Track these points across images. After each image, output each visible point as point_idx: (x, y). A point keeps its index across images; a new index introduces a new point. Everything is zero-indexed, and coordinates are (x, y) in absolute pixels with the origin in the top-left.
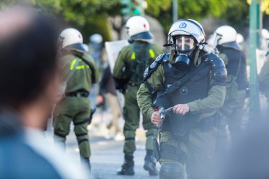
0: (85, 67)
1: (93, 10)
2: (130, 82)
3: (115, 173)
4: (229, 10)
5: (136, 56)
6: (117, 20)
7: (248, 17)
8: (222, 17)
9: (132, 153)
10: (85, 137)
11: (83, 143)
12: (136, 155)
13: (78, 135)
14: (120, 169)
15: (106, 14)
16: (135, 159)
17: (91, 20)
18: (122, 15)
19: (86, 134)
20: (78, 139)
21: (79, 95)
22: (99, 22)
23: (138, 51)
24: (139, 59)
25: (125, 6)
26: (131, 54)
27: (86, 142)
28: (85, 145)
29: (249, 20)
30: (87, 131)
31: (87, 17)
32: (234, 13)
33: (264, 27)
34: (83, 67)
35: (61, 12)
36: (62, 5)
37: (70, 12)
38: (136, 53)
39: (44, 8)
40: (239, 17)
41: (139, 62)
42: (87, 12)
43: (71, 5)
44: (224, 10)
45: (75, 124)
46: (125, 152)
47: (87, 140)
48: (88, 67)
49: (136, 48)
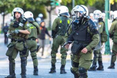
0: (34, 28)
1: (39, 3)
2: (58, 33)
3: (48, 72)
4: (96, 3)
5: (62, 22)
6: (49, 8)
7: (104, 6)
8: (93, 6)
9: (55, 63)
10: (35, 57)
11: (34, 60)
12: (56, 64)
13: (32, 57)
14: (50, 71)
15: (44, 5)
16: (56, 66)
17: (38, 8)
18: (51, 5)
19: (36, 56)
20: (32, 58)
21: (31, 39)
22: (41, 9)
23: (63, 20)
24: (63, 23)
25: (52, 2)
26: (60, 21)
27: (36, 59)
28: (35, 61)
29: (105, 7)
30: (36, 55)
31: (36, 6)
32: (98, 4)
33: (111, 10)
34: (33, 27)
35: (25, 5)
36: (25, 1)
37: (29, 4)
38: (62, 21)
39: (18, 3)
40: (100, 6)
41: (63, 24)
42: (36, 4)
43: (29, 2)
44: (94, 3)
45: (31, 52)
46: (52, 63)
47: (36, 58)
48: (35, 27)
49: (62, 18)
